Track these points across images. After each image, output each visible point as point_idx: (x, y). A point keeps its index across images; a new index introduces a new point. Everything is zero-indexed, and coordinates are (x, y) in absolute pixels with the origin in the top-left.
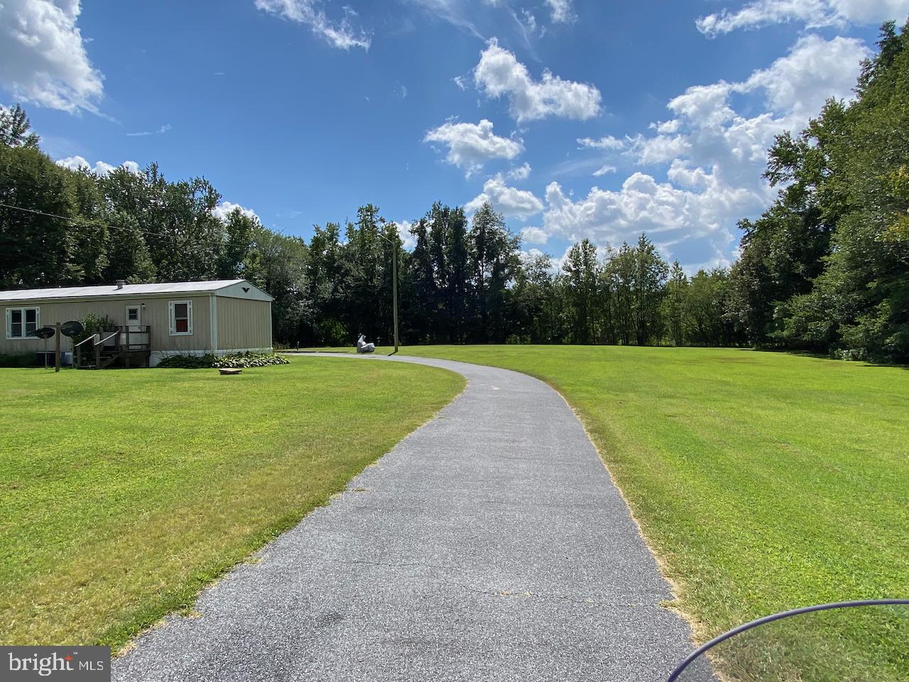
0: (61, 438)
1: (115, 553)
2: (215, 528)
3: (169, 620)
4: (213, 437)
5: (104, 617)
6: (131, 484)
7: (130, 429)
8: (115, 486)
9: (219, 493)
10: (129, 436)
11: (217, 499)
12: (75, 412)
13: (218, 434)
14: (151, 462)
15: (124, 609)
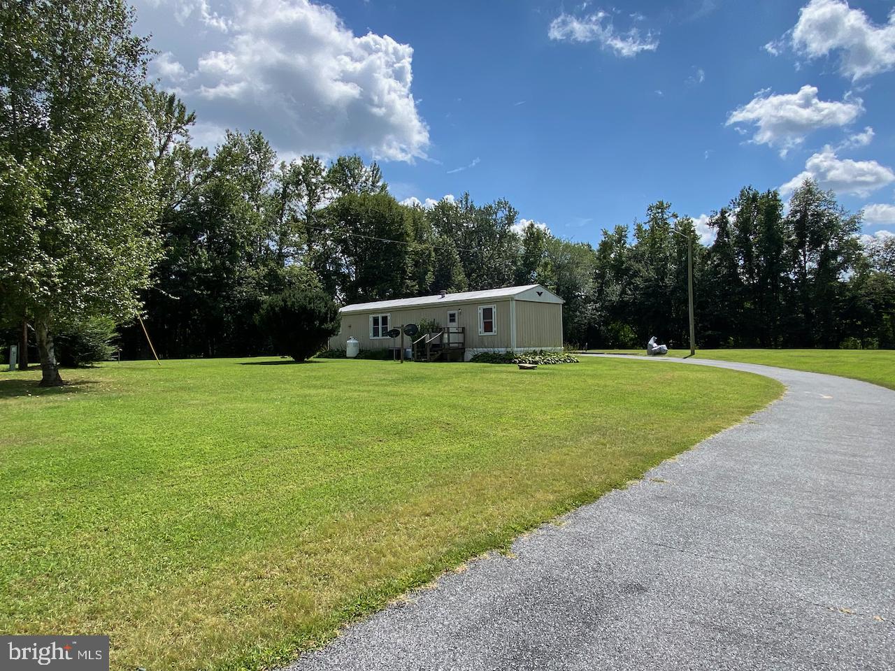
0: (408, 408)
1: (448, 496)
2: (523, 491)
3: (491, 555)
4: (517, 418)
5: (444, 541)
6: (457, 447)
7: (453, 406)
8: (445, 448)
9: (524, 463)
10: (453, 412)
11: (523, 468)
12: (415, 392)
13: (521, 416)
14: (471, 433)
15: (457, 539)
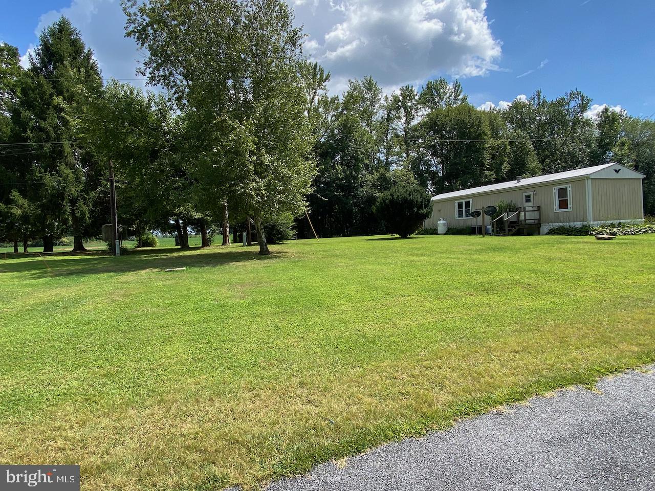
0: (492, 272)
1: (534, 340)
2: (606, 342)
3: (577, 388)
4: (596, 282)
5: (532, 373)
6: (539, 303)
7: (534, 271)
8: (527, 303)
9: (606, 319)
10: (533, 275)
11: (605, 323)
12: (497, 259)
13: (601, 280)
14: (551, 293)
15: (544, 373)
